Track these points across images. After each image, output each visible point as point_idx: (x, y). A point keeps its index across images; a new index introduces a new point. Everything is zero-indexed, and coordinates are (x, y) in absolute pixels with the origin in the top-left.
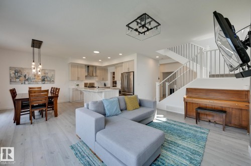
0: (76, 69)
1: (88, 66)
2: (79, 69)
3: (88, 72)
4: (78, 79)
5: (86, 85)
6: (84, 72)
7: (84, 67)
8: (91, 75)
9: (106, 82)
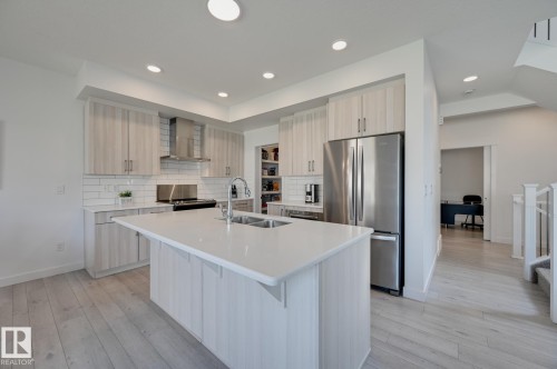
0: (119, 123)
1: (173, 121)
2: (132, 126)
3: (172, 142)
4: (129, 167)
5: (162, 195)
6: (153, 140)
7: (156, 119)
8: (184, 153)
9: (239, 184)
